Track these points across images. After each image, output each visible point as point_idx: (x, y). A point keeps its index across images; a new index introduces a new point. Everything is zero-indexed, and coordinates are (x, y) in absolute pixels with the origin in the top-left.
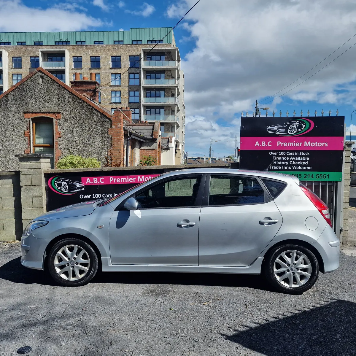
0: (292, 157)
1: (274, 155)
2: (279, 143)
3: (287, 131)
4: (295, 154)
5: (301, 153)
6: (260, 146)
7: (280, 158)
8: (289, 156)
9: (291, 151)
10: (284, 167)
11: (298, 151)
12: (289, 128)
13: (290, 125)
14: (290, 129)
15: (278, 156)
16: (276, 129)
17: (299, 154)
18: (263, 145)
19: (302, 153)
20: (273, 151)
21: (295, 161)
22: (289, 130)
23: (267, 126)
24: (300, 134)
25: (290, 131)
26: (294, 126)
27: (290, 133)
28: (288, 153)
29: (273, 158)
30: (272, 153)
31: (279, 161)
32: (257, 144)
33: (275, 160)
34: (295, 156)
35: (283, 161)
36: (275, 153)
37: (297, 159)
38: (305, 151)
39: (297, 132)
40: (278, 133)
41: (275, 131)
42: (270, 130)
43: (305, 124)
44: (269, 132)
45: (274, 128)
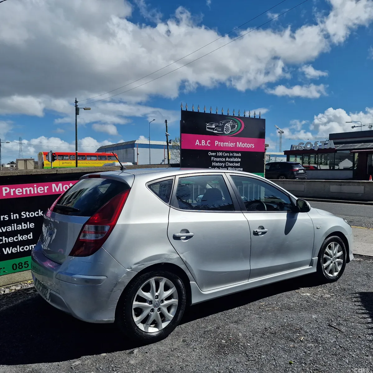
1: (213, 156)
2: (216, 143)
3: (223, 131)
5: (235, 154)
7: (218, 159)
8: (225, 157)
9: (227, 152)
11: (232, 152)
12: (225, 127)
13: (225, 124)
15: (216, 156)
16: (214, 127)
17: (233, 155)
20: (212, 152)
21: (230, 162)
22: (225, 129)
24: (234, 133)
25: (225, 131)
26: (228, 125)
27: (226, 133)
29: (212, 159)
30: (210, 154)
31: (217, 162)
32: (197, 143)
33: (213, 161)
34: (230, 157)
35: (220, 162)
36: (214, 154)
37: (231, 160)
38: (237, 152)
39: (231, 132)
40: (216, 132)
41: (213, 129)
42: (208, 128)
43: (237, 124)
44: (207, 130)
45: (212, 126)
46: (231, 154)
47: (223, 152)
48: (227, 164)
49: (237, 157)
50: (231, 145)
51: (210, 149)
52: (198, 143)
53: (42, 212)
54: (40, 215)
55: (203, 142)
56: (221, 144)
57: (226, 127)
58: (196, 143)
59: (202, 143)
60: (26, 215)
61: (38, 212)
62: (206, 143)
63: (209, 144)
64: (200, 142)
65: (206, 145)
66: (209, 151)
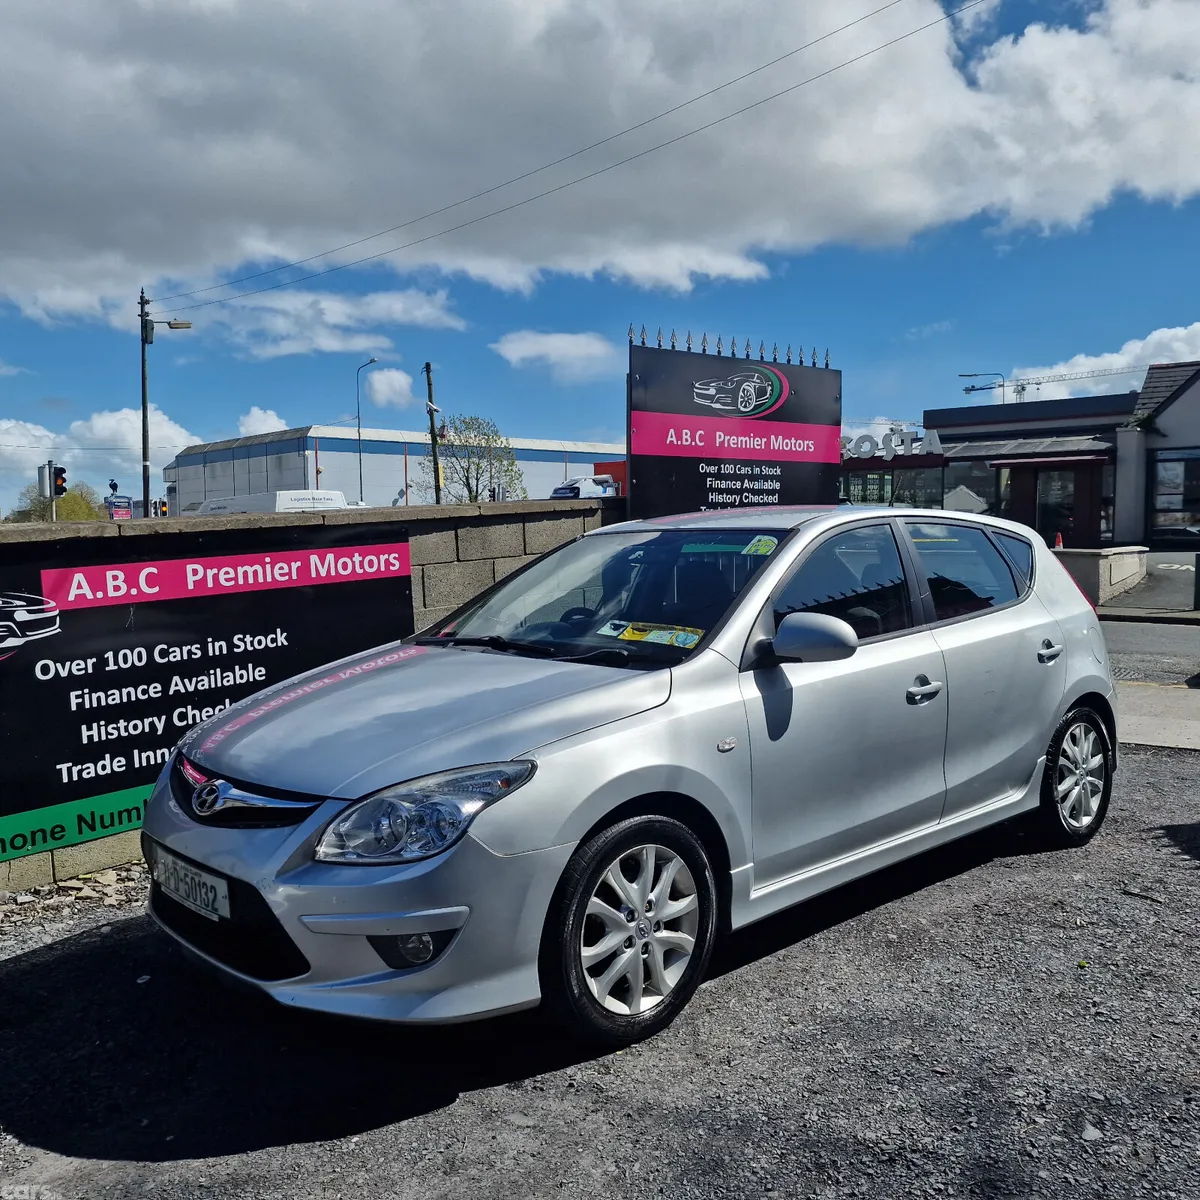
2: (720, 437)
3: (734, 403)
5: (766, 471)
7: (723, 485)
9: (746, 463)
11: (759, 464)
12: (741, 393)
13: (740, 384)
14: (742, 397)
15: (719, 476)
16: (712, 391)
20: (710, 462)
21: (755, 492)
22: (740, 400)
24: (763, 411)
25: (742, 402)
26: (750, 388)
27: (742, 409)
29: (708, 483)
30: (703, 468)
31: (721, 491)
32: (671, 437)
33: (712, 490)
34: (753, 478)
35: (729, 491)
36: (713, 469)
37: (757, 486)
38: (772, 464)
39: (756, 407)
40: (718, 406)
41: (710, 398)
42: (700, 396)
43: (772, 386)
44: (697, 400)
45: (708, 389)
46: (757, 470)
47: (734, 462)
48: (747, 497)
49: (772, 478)
50: (757, 443)
51: (704, 456)
52: (674, 439)
53: (285, 634)
54: (280, 644)
55: (686, 434)
56: (731, 442)
57: (743, 392)
58: (669, 439)
59: (684, 437)
60: (245, 643)
61: (274, 636)
62: (693, 439)
63: (700, 441)
64: (679, 437)
65: (693, 443)
66: (701, 460)
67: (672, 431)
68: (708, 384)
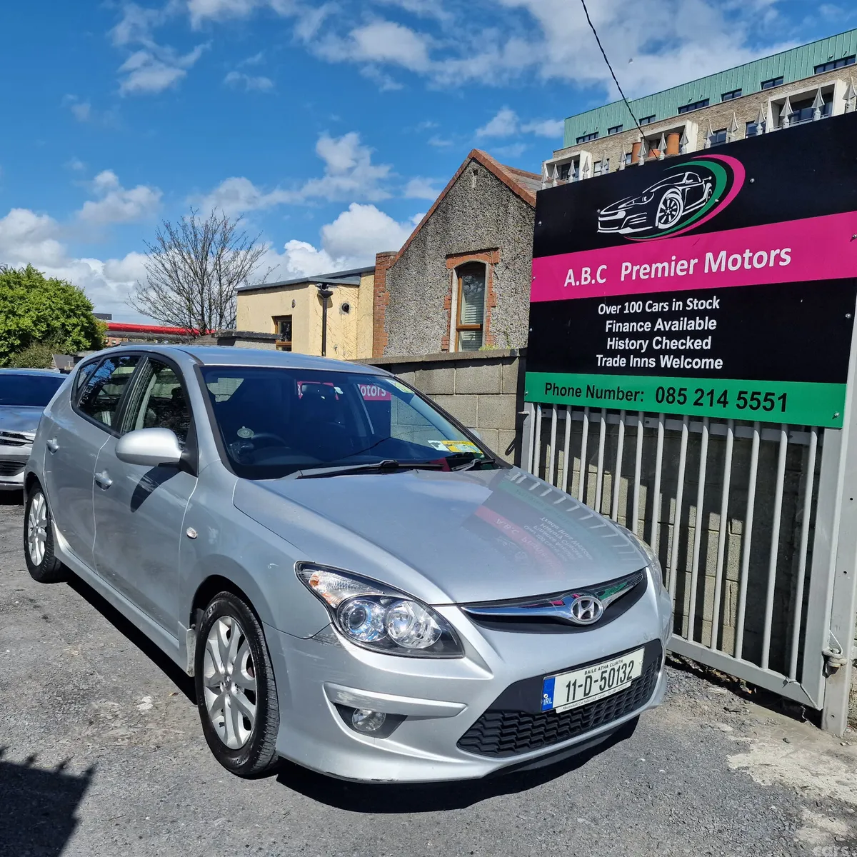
0: (660, 320)
1: (611, 317)
2: (627, 269)
3: (651, 220)
4: (670, 306)
5: (693, 304)
6: (578, 283)
7: (627, 327)
8: (653, 318)
9: (658, 297)
10: (635, 360)
11: (682, 296)
12: (661, 206)
13: (660, 193)
14: (662, 210)
15: (621, 318)
16: (621, 214)
17: (685, 305)
18: (583, 283)
19: (696, 301)
20: (611, 301)
21: (671, 335)
22: (659, 215)
23: (599, 211)
25: (661, 218)
26: (674, 195)
27: (662, 226)
28: (651, 306)
29: (608, 326)
30: (604, 309)
31: (622, 336)
33: (612, 334)
34: (670, 316)
35: (634, 336)
36: (614, 309)
37: (676, 326)
38: (704, 294)
39: (683, 219)
40: (628, 230)
41: (618, 223)
42: (605, 224)
43: (713, 182)
44: (601, 230)
45: (616, 214)
46: (678, 305)
47: (643, 298)
48: (658, 343)
49: (702, 314)
51: (605, 294)
52: (572, 281)
55: (586, 272)
56: (642, 271)
57: (665, 203)
58: (568, 281)
59: (584, 276)
62: (593, 275)
63: (602, 278)
64: (578, 276)
65: (593, 282)
66: (601, 300)
67: (571, 272)
68: (616, 208)
